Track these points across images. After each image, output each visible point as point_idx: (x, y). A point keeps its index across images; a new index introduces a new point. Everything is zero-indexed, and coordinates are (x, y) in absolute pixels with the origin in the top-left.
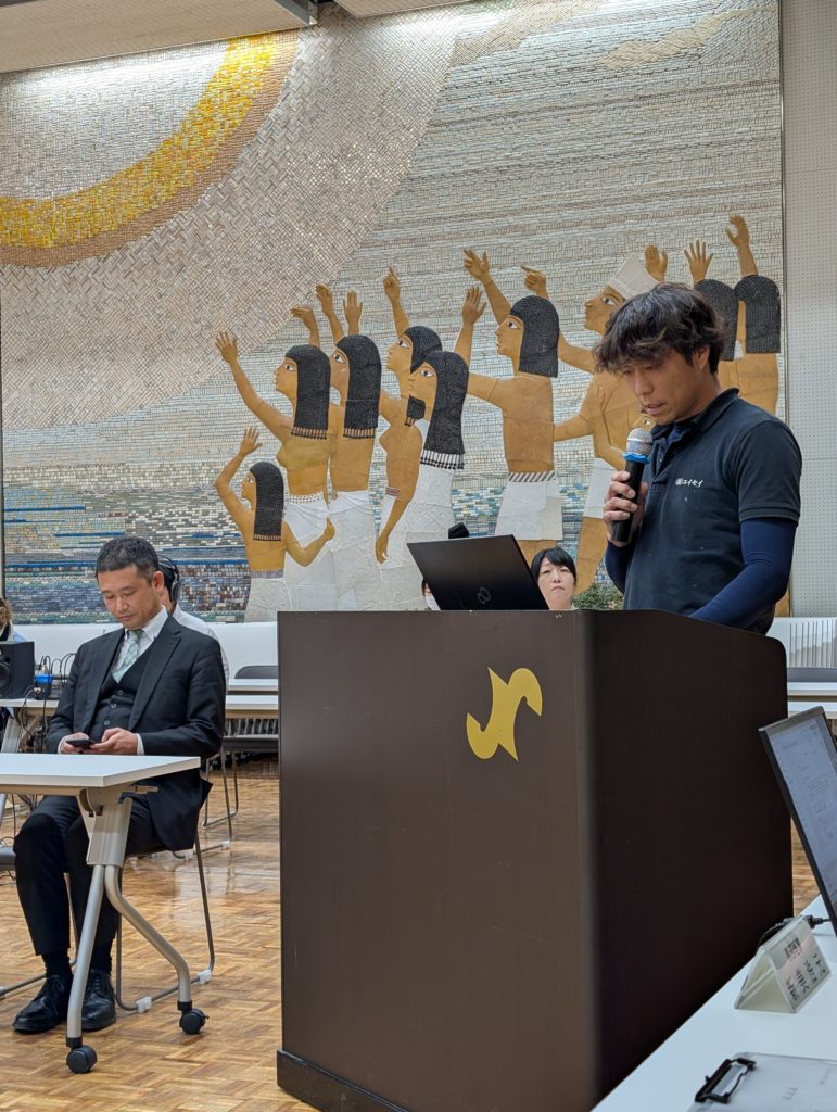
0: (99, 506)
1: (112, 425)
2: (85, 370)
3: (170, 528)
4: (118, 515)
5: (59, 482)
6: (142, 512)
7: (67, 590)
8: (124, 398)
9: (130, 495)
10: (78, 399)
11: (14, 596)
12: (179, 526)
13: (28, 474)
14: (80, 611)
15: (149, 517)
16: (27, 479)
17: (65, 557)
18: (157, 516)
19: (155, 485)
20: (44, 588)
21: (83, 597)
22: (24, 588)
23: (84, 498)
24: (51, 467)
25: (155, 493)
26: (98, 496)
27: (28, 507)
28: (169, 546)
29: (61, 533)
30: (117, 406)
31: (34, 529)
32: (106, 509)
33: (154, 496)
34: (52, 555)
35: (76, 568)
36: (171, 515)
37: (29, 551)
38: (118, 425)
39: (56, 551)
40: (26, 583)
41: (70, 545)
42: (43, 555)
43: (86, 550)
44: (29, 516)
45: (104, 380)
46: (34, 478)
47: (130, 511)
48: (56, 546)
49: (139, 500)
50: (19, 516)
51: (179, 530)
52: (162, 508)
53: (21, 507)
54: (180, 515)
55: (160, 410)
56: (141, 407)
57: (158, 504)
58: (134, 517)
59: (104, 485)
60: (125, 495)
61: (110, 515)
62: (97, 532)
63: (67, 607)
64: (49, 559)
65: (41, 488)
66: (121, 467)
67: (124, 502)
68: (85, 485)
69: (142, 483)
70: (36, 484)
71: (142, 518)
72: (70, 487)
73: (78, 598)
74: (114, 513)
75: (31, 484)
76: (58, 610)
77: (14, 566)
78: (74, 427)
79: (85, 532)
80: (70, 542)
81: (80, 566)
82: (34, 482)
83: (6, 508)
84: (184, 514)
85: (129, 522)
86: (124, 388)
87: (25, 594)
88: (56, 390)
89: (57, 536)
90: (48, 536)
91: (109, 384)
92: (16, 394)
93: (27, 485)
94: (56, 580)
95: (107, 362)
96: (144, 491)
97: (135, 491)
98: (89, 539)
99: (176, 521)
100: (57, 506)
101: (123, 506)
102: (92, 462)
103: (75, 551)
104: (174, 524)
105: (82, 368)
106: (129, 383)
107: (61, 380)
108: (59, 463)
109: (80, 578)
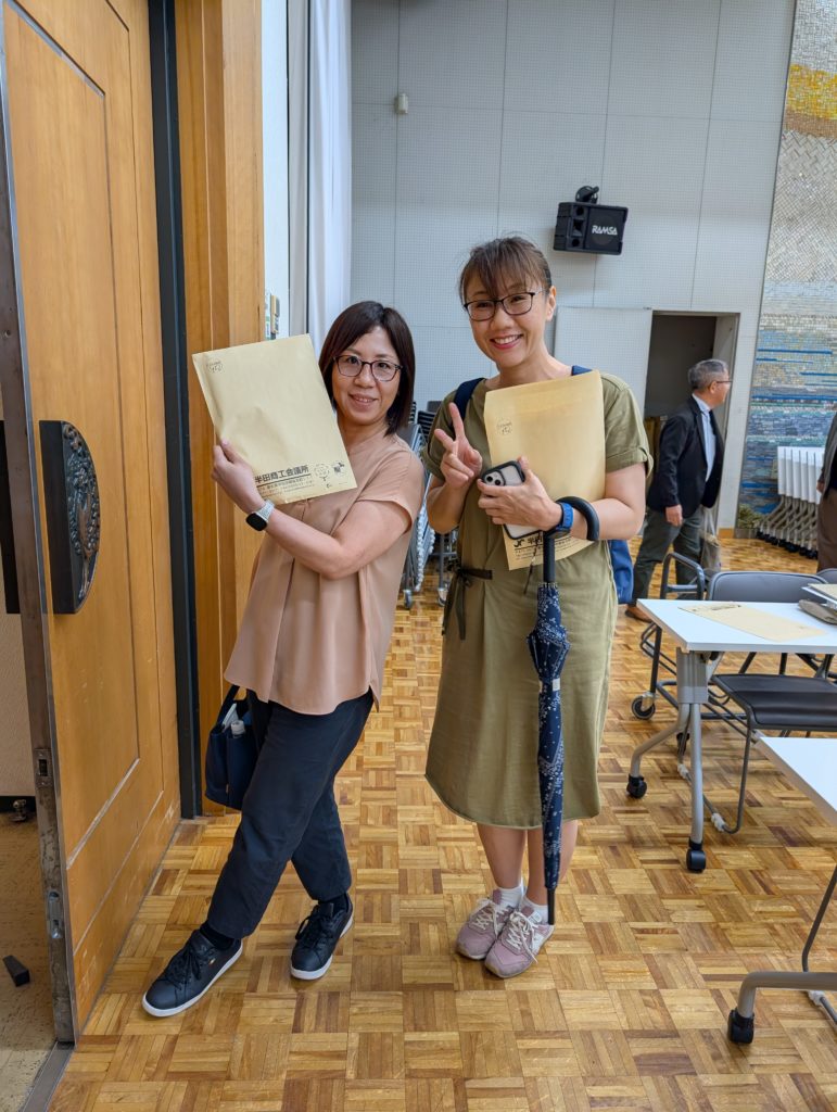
5: (812, 329)
7: (807, 418)
11: (757, 422)
13: (784, 321)
14: (816, 435)
16: (783, 324)
17: (807, 392)
20: (784, 417)
21: (819, 425)
22: (767, 415)
23: (833, 345)
24: (804, 316)
27: (779, 348)
29: (808, 372)
31: (782, 367)
34: (796, 390)
35: (817, 401)
37: (775, 385)
39: (800, 387)
40: (770, 411)
41: (814, 383)
42: (788, 389)
43: (828, 388)
44: (779, 356)
46: (789, 325)
48: (801, 383)
50: (771, 355)
53: (774, 348)
63: (804, 432)
64: (793, 393)
65: (795, 334)
70: (790, 329)
72: (821, 334)
73: (816, 425)
75: (785, 330)
76: (796, 434)
77: (760, 397)
78: (833, 283)
79: (830, 373)
80: (814, 379)
81: (821, 399)
82: (788, 328)
83: (759, 348)
87: (767, 420)
89: (804, 374)
90: (796, 374)
93: (782, 330)
94: (797, 410)
103: (817, 387)
108: (814, 313)
109: (819, 410)
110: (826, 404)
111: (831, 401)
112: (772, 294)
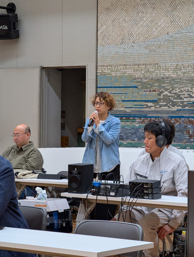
0: (145, 86)
1: (152, 43)
2: (140, 14)
3: (181, 98)
4: (154, 91)
5: (125, 73)
6: (166, 90)
7: (127, 129)
8: (159, 28)
9: (161, 80)
10: (136, 29)
12: (185, 97)
13: (110, 69)
14: (133, 140)
15: (170, 92)
16: (109, 71)
17: (126, 112)
18: (174, 92)
19: (174, 76)
21: (135, 133)
23: (138, 82)
24: (121, 65)
25: (173, 80)
26: (144, 81)
27: (109, 86)
28: (180, 108)
29: (125, 99)
30: (155, 33)
32: (147, 88)
33: (173, 81)
34: (121, 111)
35: (132, 118)
36: (182, 91)
38: (156, 43)
39: (122, 109)
41: (129, 106)
43: (138, 109)
44: (109, 90)
45: (149, 19)
46: (112, 71)
47: (160, 89)
48: (122, 107)
49: (165, 83)
50: (105, 90)
51: (185, 100)
52: (177, 88)
53: (106, 86)
54: (186, 92)
55: (178, 35)
56: (168, 34)
57: (175, 86)
58: (162, 92)
59: (147, 75)
60: (158, 80)
61: (150, 91)
62: (143, 99)
63: (127, 138)
64: (119, 113)
65: (116, 76)
66: (156, 66)
67: (157, 84)
68: (138, 75)
69: (167, 74)
70: (113, 74)
71: (166, 93)
72: (130, 76)
73: (133, 134)
74: (152, 90)
75: (111, 74)
78: (133, 44)
79: (137, 99)
80: (130, 104)
81: (134, 117)
82: (113, 73)
83: (98, 86)
84: (188, 91)
85: (159, 95)
86: (159, 24)
88: (125, 25)
89: (123, 101)
90: (119, 101)
91: (152, 21)
92: (105, 27)
93: (109, 74)
95: (151, 10)
96: (167, 78)
97: (163, 78)
98: (139, 103)
99: (184, 95)
100: (123, 86)
101: (157, 86)
102: (142, 62)
103: (132, 109)
104: (183, 96)
105: (138, 13)
106: (162, 21)
107: (127, 19)
108: (125, 63)
109: (134, 124)
110: (138, 120)
111: (140, 118)
112: (102, 54)
